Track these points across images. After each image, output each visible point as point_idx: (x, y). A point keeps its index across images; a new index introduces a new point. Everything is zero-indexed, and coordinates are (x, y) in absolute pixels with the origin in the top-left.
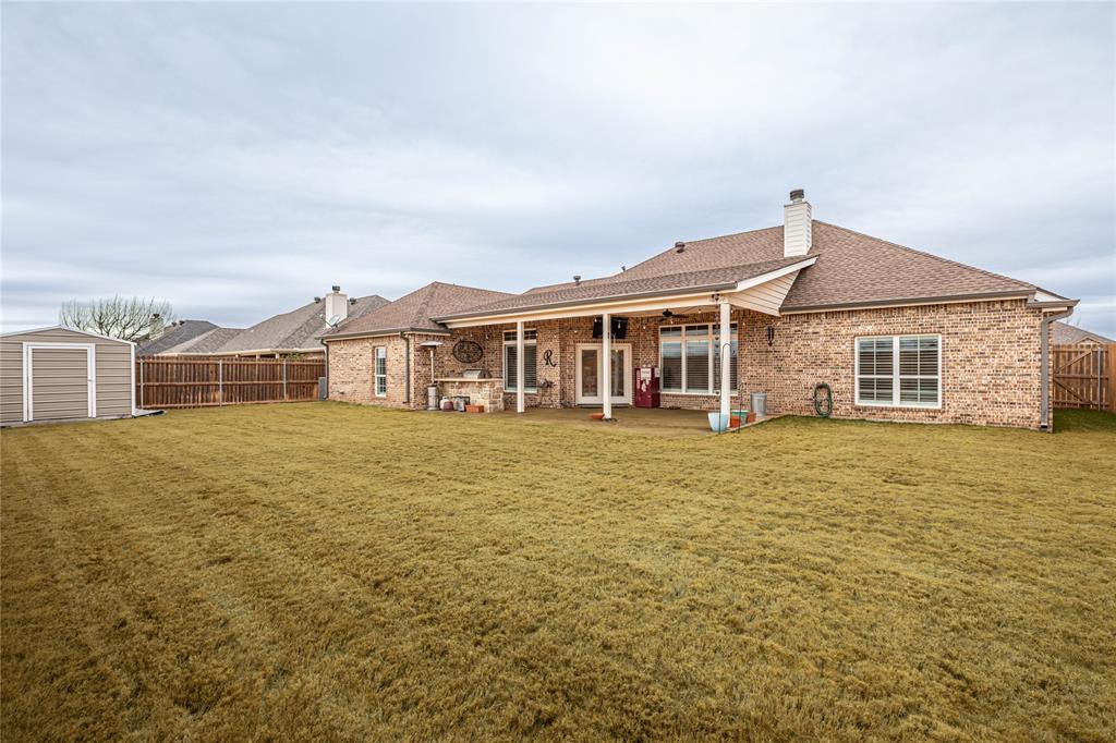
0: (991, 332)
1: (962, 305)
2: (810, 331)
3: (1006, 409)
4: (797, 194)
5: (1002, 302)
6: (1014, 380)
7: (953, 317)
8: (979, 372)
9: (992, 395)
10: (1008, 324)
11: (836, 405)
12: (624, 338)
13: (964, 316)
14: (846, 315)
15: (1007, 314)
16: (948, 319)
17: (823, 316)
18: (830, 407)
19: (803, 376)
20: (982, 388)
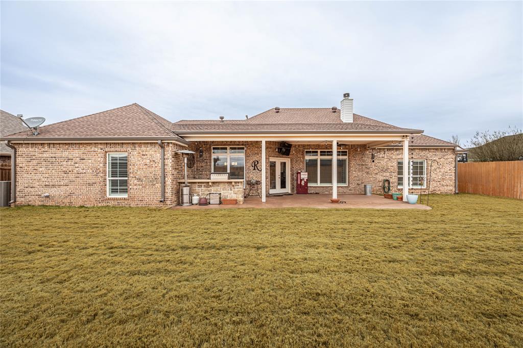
0: (441, 160)
1: (433, 149)
2: (381, 156)
3: (446, 187)
4: (347, 95)
5: (445, 149)
6: (448, 177)
7: (430, 153)
8: (438, 174)
9: (442, 183)
10: (446, 157)
11: (391, 188)
12: (288, 155)
13: (434, 153)
14: (395, 150)
15: (446, 153)
16: (429, 154)
17: (386, 150)
18: (389, 189)
19: (378, 176)
20: (439, 180)
